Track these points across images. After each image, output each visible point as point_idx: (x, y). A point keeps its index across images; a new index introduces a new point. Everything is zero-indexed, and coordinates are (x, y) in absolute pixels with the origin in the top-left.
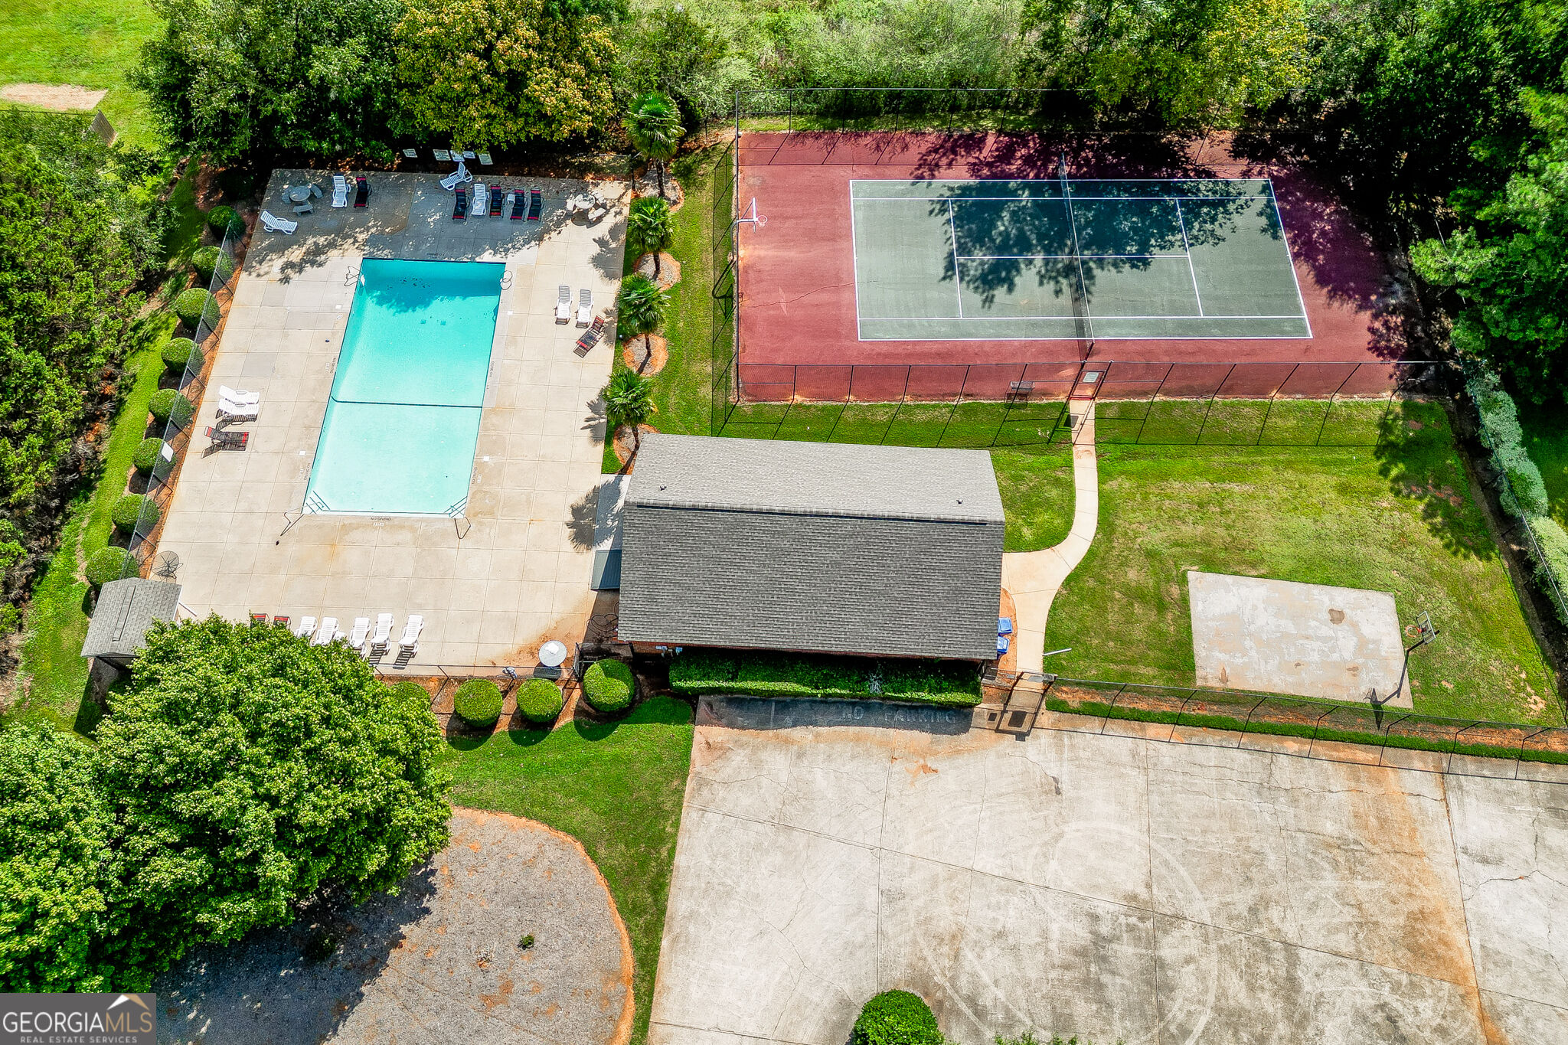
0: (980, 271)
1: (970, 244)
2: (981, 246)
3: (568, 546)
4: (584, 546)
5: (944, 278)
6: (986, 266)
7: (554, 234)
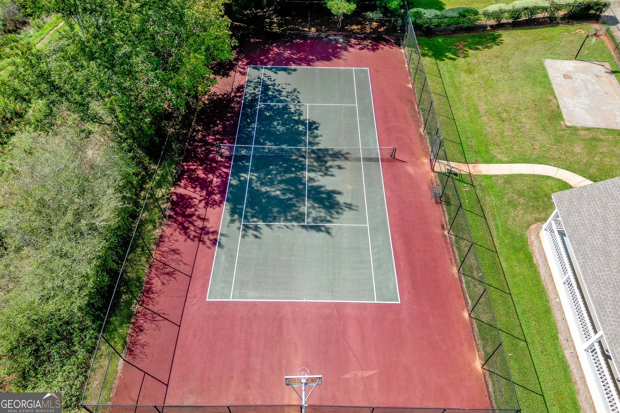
0: (321, 210)
1: (294, 213)
2: (296, 206)
5: (329, 233)
6: (316, 205)
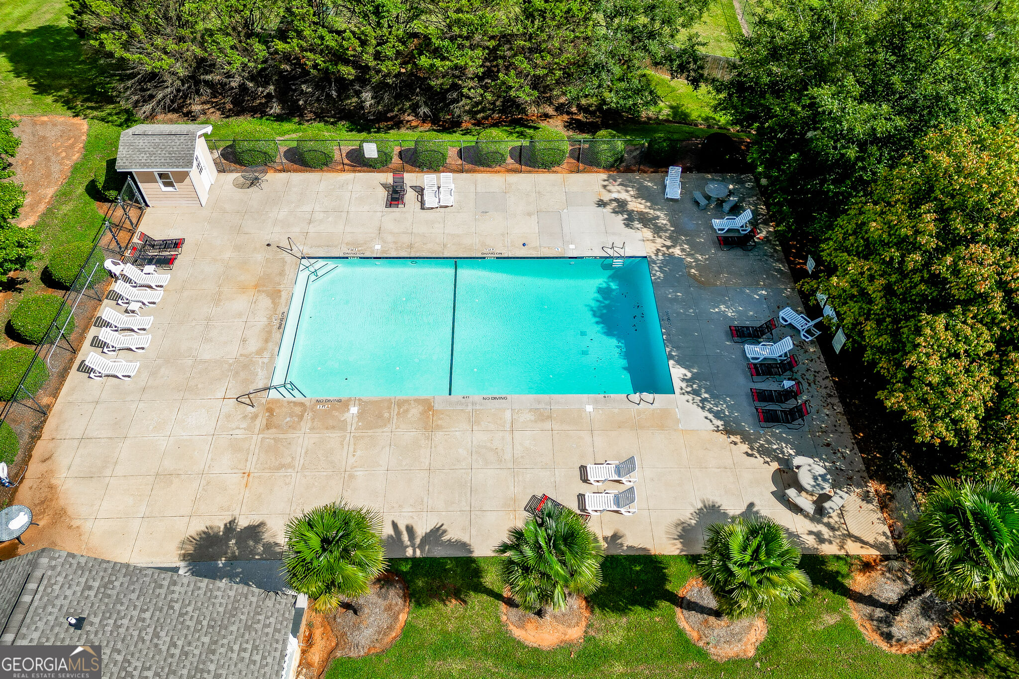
3: (197, 527)
4: (190, 549)
7: (745, 447)
